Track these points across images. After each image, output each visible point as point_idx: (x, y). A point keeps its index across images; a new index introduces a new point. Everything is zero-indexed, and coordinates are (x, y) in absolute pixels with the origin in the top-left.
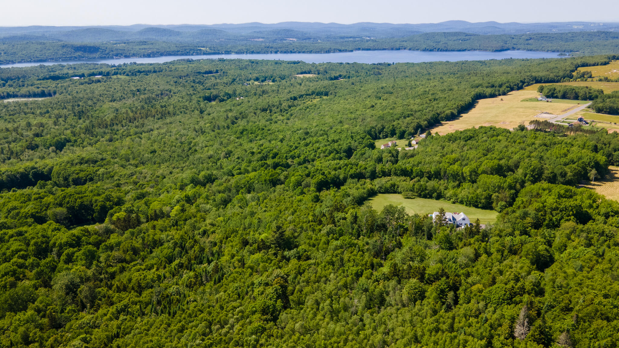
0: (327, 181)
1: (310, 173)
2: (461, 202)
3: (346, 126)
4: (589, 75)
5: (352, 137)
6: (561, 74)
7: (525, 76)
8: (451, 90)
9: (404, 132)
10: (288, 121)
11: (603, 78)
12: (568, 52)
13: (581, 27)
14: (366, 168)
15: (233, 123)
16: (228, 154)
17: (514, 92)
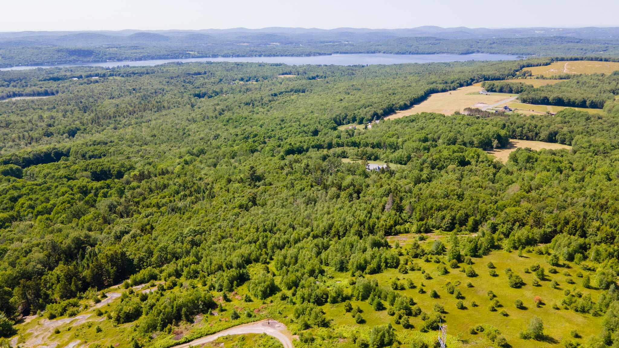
0: (293, 149)
1: (280, 144)
2: (391, 162)
3: (316, 115)
4: (529, 74)
5: (319, 123)
6: (506, 73)
7: (475, 75)
8: (410, 86)
9: (363, 119)
10: (268, 113)
11: (539, 76)
12: (526, 55)
13: (542, 32)
14: (324, 141)
15: (220, 114)
16: (217, 137)
17: (463, 87)
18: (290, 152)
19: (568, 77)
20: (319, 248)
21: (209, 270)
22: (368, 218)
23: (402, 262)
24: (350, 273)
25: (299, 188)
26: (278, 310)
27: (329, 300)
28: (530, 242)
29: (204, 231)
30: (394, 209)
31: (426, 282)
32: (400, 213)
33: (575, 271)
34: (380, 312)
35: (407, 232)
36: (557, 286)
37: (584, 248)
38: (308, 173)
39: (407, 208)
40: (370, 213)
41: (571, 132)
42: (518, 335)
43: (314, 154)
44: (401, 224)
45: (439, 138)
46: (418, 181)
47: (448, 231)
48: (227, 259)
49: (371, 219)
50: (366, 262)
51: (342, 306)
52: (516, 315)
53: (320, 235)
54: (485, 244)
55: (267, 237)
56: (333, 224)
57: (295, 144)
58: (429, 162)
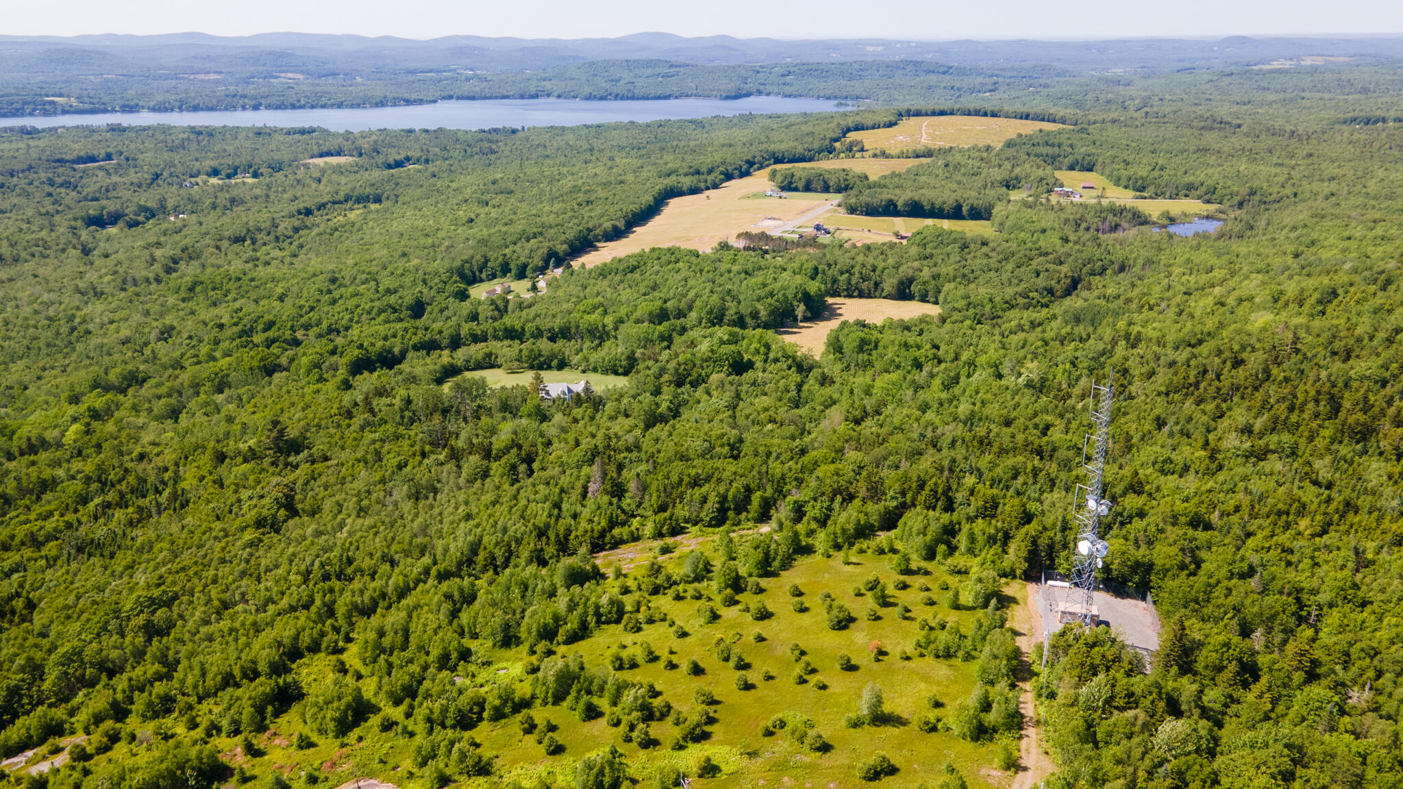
0: (368, 358)
1: (336, 348)
2: (595, 370)
3: (416, 262)
4: (859, 146)
5: (424, 281)
6: (816, 145)
7: (755, 152)
8: (622, 182)
9: (525, 266)
10: (295, 260)
11: (878, 152)
12: (852, 99)
13: (880, 49)
14: (440, 332)
15: (169, 270)
16: (167, 333)
17: (733, 182)
18: (362, 365)
19: (929, 154)
20: (454, 603)
21: (200, 689)
22: (553, 520)
23: (628, 608)
24: (525, 648)
25: (395, 462)
26: (377, 757)
27: (485, 715)
28: (863, 532)
29: (176, 597)
30: (606, 492)
31: (677, 644)
32: (620, 500)
33: (937, 579)
34: (593, 722)
35: (635, 538)
36: (907, 614)
37: (950, 532)
38: (412, 421)
39: (632, 486)
40: (557, 505)
41: (936, 277)
42: (844, 723)
43: (420, 365)
44: (623, 524)
45: (690, 308)
46: (653, 420)
47: (714, 526)
48: (244, 658)
49: (561, 521)
50: (557, 618)
51: (515, 723)
52: (840, 684)
53: (454, 569)
54: (783, 549)
55: (332, 591)
56: (480, 541)
57: (373, 345)
58: (672, 371)
